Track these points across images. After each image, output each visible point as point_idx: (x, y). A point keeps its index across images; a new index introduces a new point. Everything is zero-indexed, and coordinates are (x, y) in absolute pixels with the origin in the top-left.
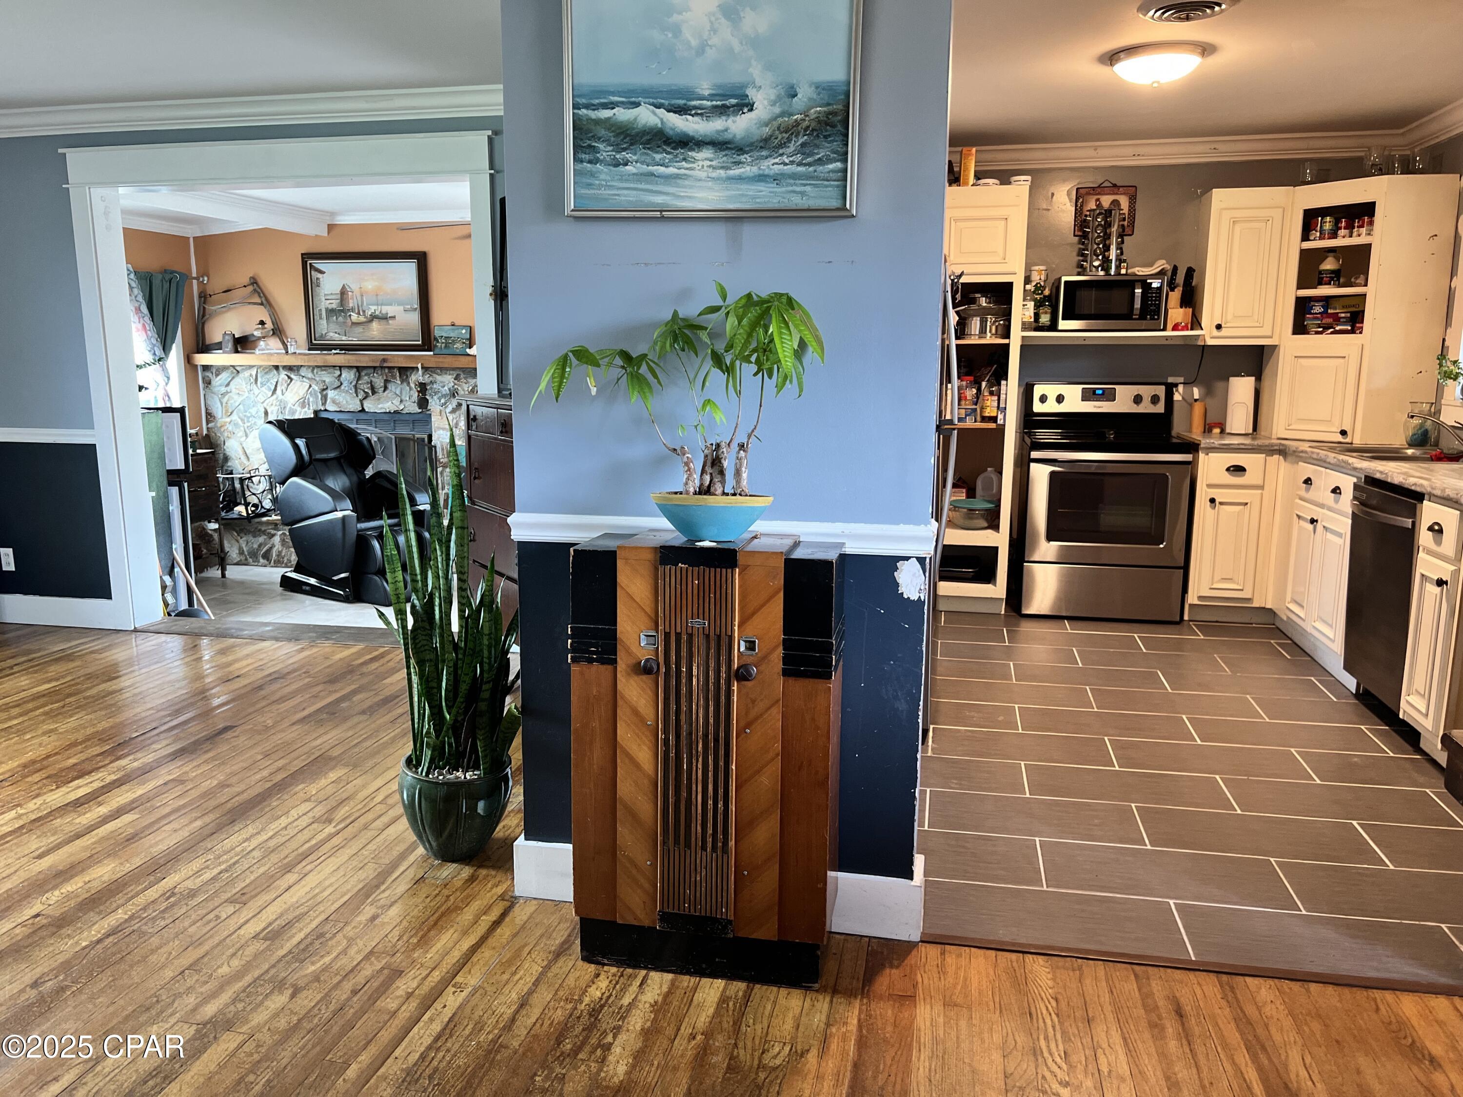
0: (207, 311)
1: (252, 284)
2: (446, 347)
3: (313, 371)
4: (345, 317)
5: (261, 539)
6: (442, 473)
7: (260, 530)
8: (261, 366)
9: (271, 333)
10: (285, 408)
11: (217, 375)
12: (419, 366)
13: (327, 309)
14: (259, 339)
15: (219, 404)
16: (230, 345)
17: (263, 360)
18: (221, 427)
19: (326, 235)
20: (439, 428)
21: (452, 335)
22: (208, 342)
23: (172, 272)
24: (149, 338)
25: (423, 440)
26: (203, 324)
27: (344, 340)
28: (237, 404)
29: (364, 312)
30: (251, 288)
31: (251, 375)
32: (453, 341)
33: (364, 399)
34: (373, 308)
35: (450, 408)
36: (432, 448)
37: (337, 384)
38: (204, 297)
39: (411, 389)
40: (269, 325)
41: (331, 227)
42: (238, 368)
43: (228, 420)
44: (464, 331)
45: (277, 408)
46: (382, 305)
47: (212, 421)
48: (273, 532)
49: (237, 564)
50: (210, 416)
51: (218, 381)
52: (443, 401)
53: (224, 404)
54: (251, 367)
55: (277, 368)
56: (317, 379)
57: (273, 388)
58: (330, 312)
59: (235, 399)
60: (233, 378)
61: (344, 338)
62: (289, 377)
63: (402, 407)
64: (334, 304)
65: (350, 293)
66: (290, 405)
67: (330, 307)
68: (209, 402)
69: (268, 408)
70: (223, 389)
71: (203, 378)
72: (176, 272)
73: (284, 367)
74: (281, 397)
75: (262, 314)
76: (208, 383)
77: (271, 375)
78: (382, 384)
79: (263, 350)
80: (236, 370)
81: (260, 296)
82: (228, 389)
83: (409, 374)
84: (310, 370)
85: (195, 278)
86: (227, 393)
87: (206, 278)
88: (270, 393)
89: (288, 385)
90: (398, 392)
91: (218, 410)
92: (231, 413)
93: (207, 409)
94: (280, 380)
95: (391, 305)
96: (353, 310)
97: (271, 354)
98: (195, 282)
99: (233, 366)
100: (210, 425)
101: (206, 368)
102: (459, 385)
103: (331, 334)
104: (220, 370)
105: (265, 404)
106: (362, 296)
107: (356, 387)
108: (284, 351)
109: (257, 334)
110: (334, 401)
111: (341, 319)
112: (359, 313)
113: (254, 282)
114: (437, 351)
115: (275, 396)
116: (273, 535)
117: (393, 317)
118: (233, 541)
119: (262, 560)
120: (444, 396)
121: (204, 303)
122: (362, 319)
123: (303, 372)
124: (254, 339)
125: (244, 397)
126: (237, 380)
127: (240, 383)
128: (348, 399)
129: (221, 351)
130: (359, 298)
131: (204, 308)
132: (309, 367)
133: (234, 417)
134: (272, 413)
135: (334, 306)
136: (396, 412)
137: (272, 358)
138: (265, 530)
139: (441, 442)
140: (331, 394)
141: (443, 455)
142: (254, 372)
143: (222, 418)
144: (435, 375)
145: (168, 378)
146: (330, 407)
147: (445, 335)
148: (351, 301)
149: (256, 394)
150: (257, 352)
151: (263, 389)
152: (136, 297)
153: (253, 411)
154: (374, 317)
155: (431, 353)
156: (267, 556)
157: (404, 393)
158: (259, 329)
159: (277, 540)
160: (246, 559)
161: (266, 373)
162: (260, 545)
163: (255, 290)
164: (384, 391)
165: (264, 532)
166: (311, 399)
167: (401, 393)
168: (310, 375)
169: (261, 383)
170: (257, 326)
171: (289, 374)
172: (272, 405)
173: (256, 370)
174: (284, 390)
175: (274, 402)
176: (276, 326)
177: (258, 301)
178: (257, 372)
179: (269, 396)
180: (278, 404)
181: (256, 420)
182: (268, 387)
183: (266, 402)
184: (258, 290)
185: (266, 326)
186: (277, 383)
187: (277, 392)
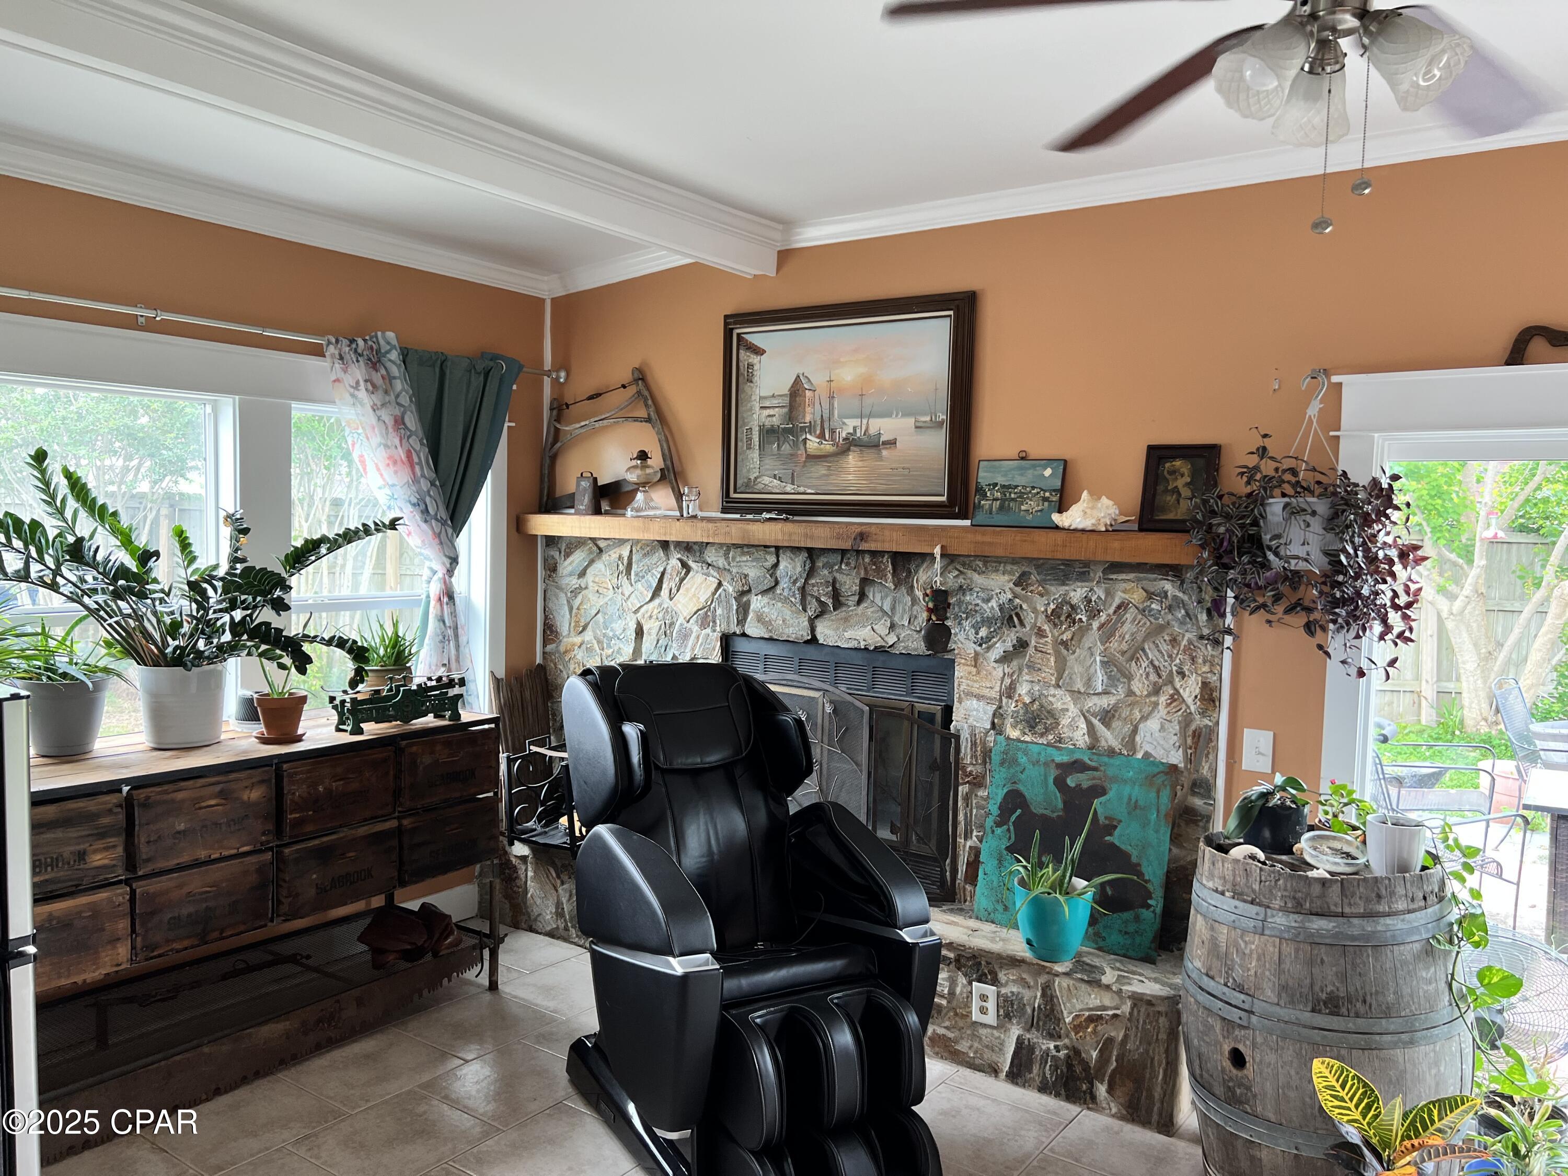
0: (561, 434)
1: (636, 381)
2: (1001, 508)
3: (726, 556)
4: (795, 444)
6: (967, 798)
8: (638, 541)
9: (659, 475)
11: (567, 555)
12: (937, 551)
13: (762, 428)
14: (636, 488)
15: (566, 608)
16: (585, 500)
17: (641, 529)
18: (566, 652)
19: (773, 274)
20: (969, 694)
21: (1019, 480)
22: (558, 493)
23: (495, 358)
25: (931, 717)
26: (554, 458)
27: (789, 491)
28: (594, 612)
29: (833, 431)
30: (632, 390)
31: (620, 558)
32: (1021, 495)
33: (817, 617)
34: (851, 423)
35: (998, 649)
36: (950, 740)
37: (768, 582)
38: (560, 408)
39: (914, 601)
40: (656, 461)
41: (785, 256)
42: (602, 544)
43: (578, 640)
44: (1048, 472)
45: (658, 623)
46: (870, 416)
47: (553, 641)
50: (550, 631)
51: (570, 565)
52: (983, 632)
53: (574, 611)
54: (622, 542)
55: (665, 545)
56: (734, 570)
57: (654, 585)
58: (769, 433)
59: (591, 602)
60: (592, 562)
61: (789, 488)
62: (684, 565)
63: (891, 639)
64: (775, 417)
65: (808, 393)
66: (681, 620)
67: (768, 423)
68: (550, 605)
69: (643, 622)
70: (574, 582)
71: (545, 560)
72: (503, 358)
73: (678, 544)
74: (667, 603)
75: (648, 439)
76: (552, 569)
77: (655, 558)
78: (856, 588)
79: (638, 510)
80: (597, 547)
81: (646, 405)
82: (582, 582)
83: (912, 567)
84: (721, 554)
85: (548, 374)
86: (580, 588)
87: (563, 374)
88: (650, 595)
89: (682, 580)
90: (887, 607)
91: (564, 623)
92: (584, 628)
93: (546, 617)
94: (669, 567)
95: (889, 415)
96: (810, 428)
97: (654, 518)
99: (593, 540)
100: (549, 648)
101: (551, 541)
102: (1025, 599)
103: (766, 480)
104: (574, 544)
105: (639, 615)
106: (831, 398)
107: (803, 590)
108: (678, 514)
109: (632, 477)
110: (760, 619)
111: (786, 448)
112: (822, 436)
113: (641, 377)
114: (980, 518)
115: (657, 602)
117: (892, 443)
120: (987, 622)
121: (558, 420)
122: (828, 447)
123: (711, 555)
124: (630, 488)
125: (606, 599)
126: (599, 566)
127: (601, 571)
128: (787, 613)
129: (572, 511)
130: (826, 406)
131: (557, 431)
132: (721, 545)
133: (588, 636)
134: (649, 634)
135: (776, 421)
136: (880, 650)
137: (656, 525)
139: (972, 728)
140: (757, 603)
141: (974, 756)
142: (626, 553)
143: (568, 635)
144: (970, 573)
146: (752, 629)
147: (1001, 480)
148: (808, 410)
149: (627, 594)
150: (629, 513)
151: (639, 585)
153: (618, 626)
154: (851, 443)
155: (967, 523)
157: (899, 609)
158: (635, 467)
161: (645, 555)
163: (639, 393)
164: (859, 602)
166: (719, 612)
167: (893, 608)
168: (721, 562)
169: (637, 575)
170: (634, 463)
171: (685, 559)
172: (651, 617)
173: (629, 547)
174: (674, 591)
175: (656, 611)
176: (669, 463)
177: (643, 413)
178: (631, 551)
179: (648, 599)
180: (660, 615)
181: (622, 646)
182: (647, 581)
183: (642, 610)
184: (646, 393)
185: (649, 462)
186: (663, 574)
187: (662, 593)
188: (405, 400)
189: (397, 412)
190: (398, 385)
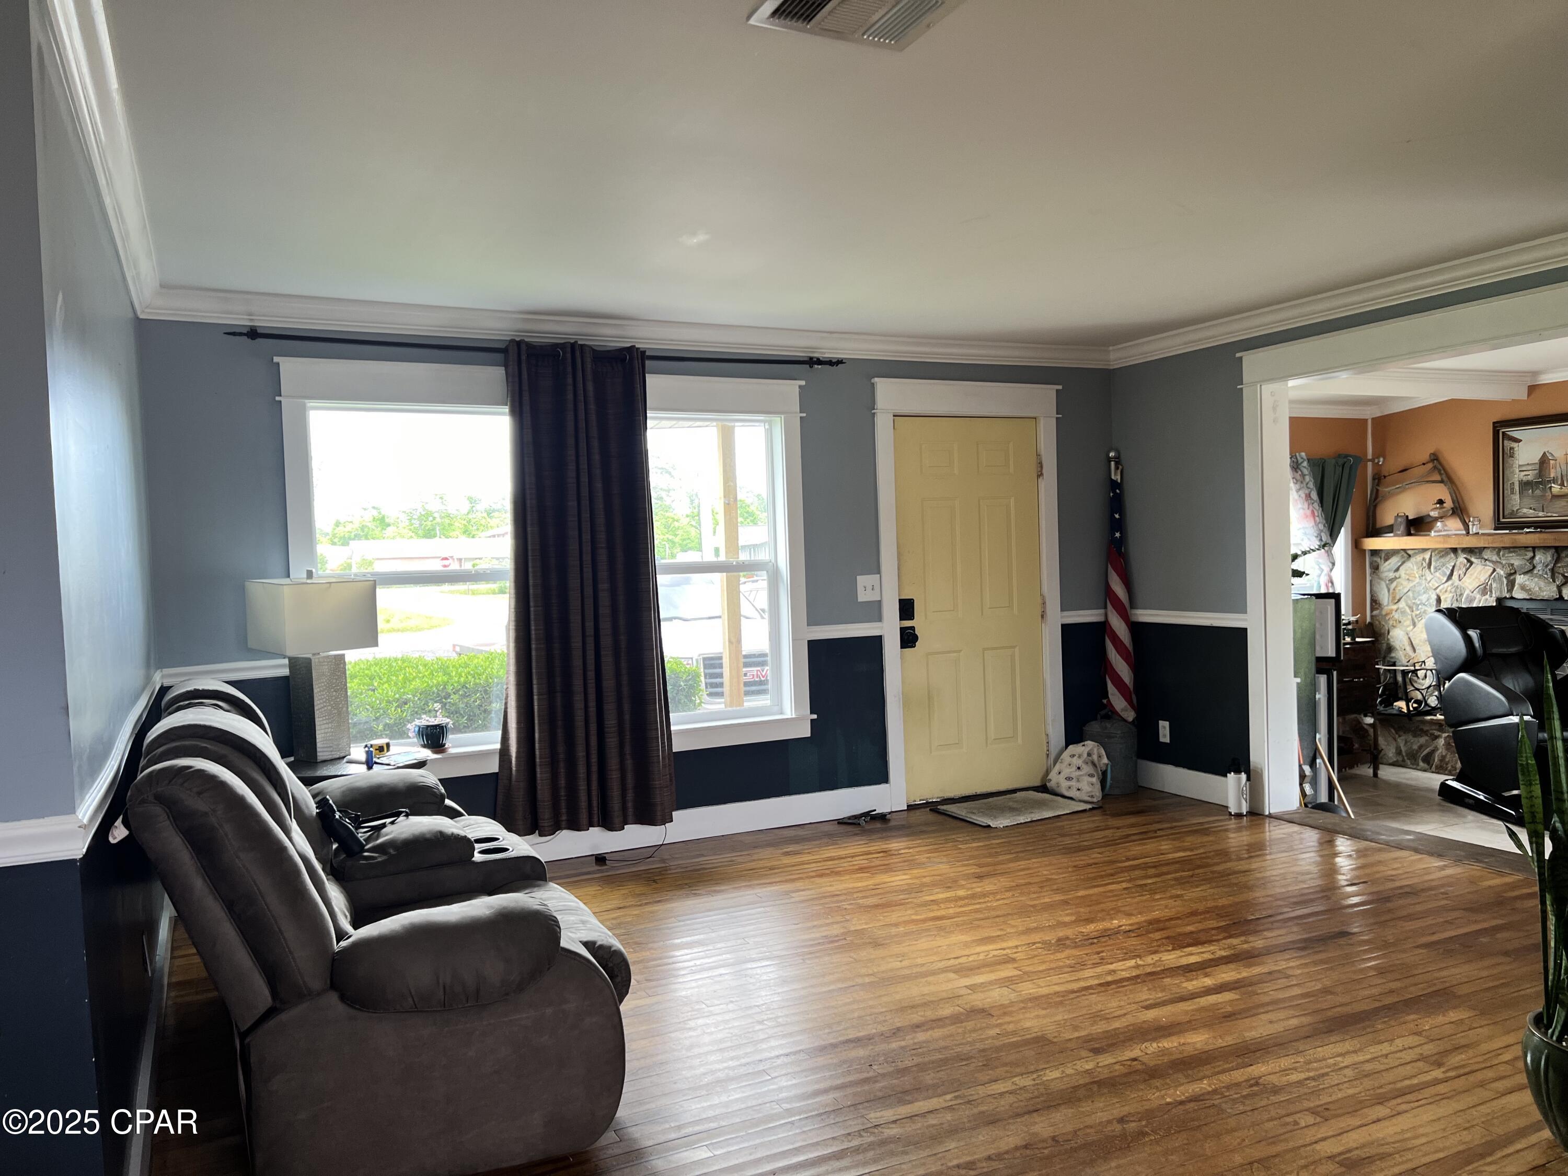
0: (1380, 492)
1: (1432, 461)
3: (1498, 553)
4: (1544, 489)
5: (1423, 740)
7: (1422, 730)
8: (1436, 549)
9: (1451, 512)
10: (1461, 595)
11: (1386, 560)
13: (1521, 482)
14: (1436, 519)
15: (1386, 590)
16: (1402, 528)
17: (1440, 542)
18: (1387, 614)
19: (1525, 397)
22: (1378, 525)
23: (1346, 456)
24: (1317, 524)
26: (1375, 507)
27: (1542, 516)
28: (1406, 590)
30: (1430, 465)
31: (1424, 559)
33: (1562, 585)
37: (1529, 567)
38: (1379, 478)
40: (1449, 504)
41: (1533, 389)
42: (1410, 552)
43: (1395, 607)
45: (1451, 595)
47: (1377, 609)
48: (1437, 733)
49: (1394, 764)
50: (1375, 603)
51: (1387, 567)
53: (1391, 591)
54: (1424, 550)
55: (1455, 550)
56: (1504, 562)
57: (1448, 573)
58: (1526, 485)
59: (1403, 586)
60: (1403, 563)
61: (1541, 514)
62: (1469, 561)
64: (1530, 475)
65: (1552, 462)
66: (1467, 592)
67: (1525, 479)
68: (1375, 589)
69: (1440, 594)
70: (1391, 575)
71: (1371, 564)
72: (1351, 456)
73: (1464, 550)
74: (1457, 583)
75: (1442, 492)
76: (1376, 568)
77: (1448, 558)
79: (1440, 531)
80: (1407, 554)
81: (1441, 474)
82: (1397, 574)
84: (1494, 553)
85: (1370, 460)
86: (1396, 578)
87: (1381, 459)
88: (1445, 579)
89: (1467, 569)
91: (1384, 597)
92: (1399, 600)
93: (1372, 596)
94: (1458, 563)
96: (1555, 481)
97: (1448, 536)
98: (1370, 464)
99: (1404, 550)
100: (1375, 613)
101: (1375, 553)
103: (1525, 510)
104: (1390, 554)
105: (1438, 591)
107: (1553, 570)
108: (1464, 532)
109: (1434, 514)
110: (1523, 588)
111: (1538, 492)
112: (1562, 485)
113: (1435, 458)
115: (1450, 582)
116: (1437, 737)
118: (1390, 739)
119: (1421, 764)
121: (1378, 485)
123: (1487, 554)
124: (1431, 519)
125: (1414, 583)
126: (1409, 564)
127: (1411, 566)
128: (1542, 585)
129: (1392, 535)
130: (1564, 468)
131: (1377, 490)
132: (1495, 548)
133: (1402, 604)
134: (1445, 601)
135: (1530, 478)
137: (1449, 539)
138: (1428, 731)
140: (1521, 579)
142: (1427, 556)
143: (1388, 605)
145: (1333, 564)
146: (1518, 594)
148: (1552, 470)
149: (1429, 579)
150: (1433, 534)
151: (1437, 574)
152: (1307, 484)
153: (1424, 598)
156: (1428, 759)
158: (1436, 508)
159: (1441, 742)
160: (1404, 761)
161: (1441, 557)
162: (1421, 747)
163: (1435, 467)
165: (1426, 733)
166: (1494, 586)
168: (1495, 558)
169: (1435, 568)
170: (1435, 506)
171: (1469, 557)
172: (1446, 591)
173: (1429, 553)
174: (1462, 575)
175: (1449, 588)
176: (1457, 505)
177: (1438, 478)
178: (1431, 555)
179: (1444, 581)
180: (1453, 590)
181: (1426, 608)
182: (1443, 572)
183: (1440, 588)
184: (1440, 467)
185: (1445, 505)
186: (1454, 567)
187: (1453, 578)
188: (1311, 485)
189: (1307, 492)
190: (1307, 478)
